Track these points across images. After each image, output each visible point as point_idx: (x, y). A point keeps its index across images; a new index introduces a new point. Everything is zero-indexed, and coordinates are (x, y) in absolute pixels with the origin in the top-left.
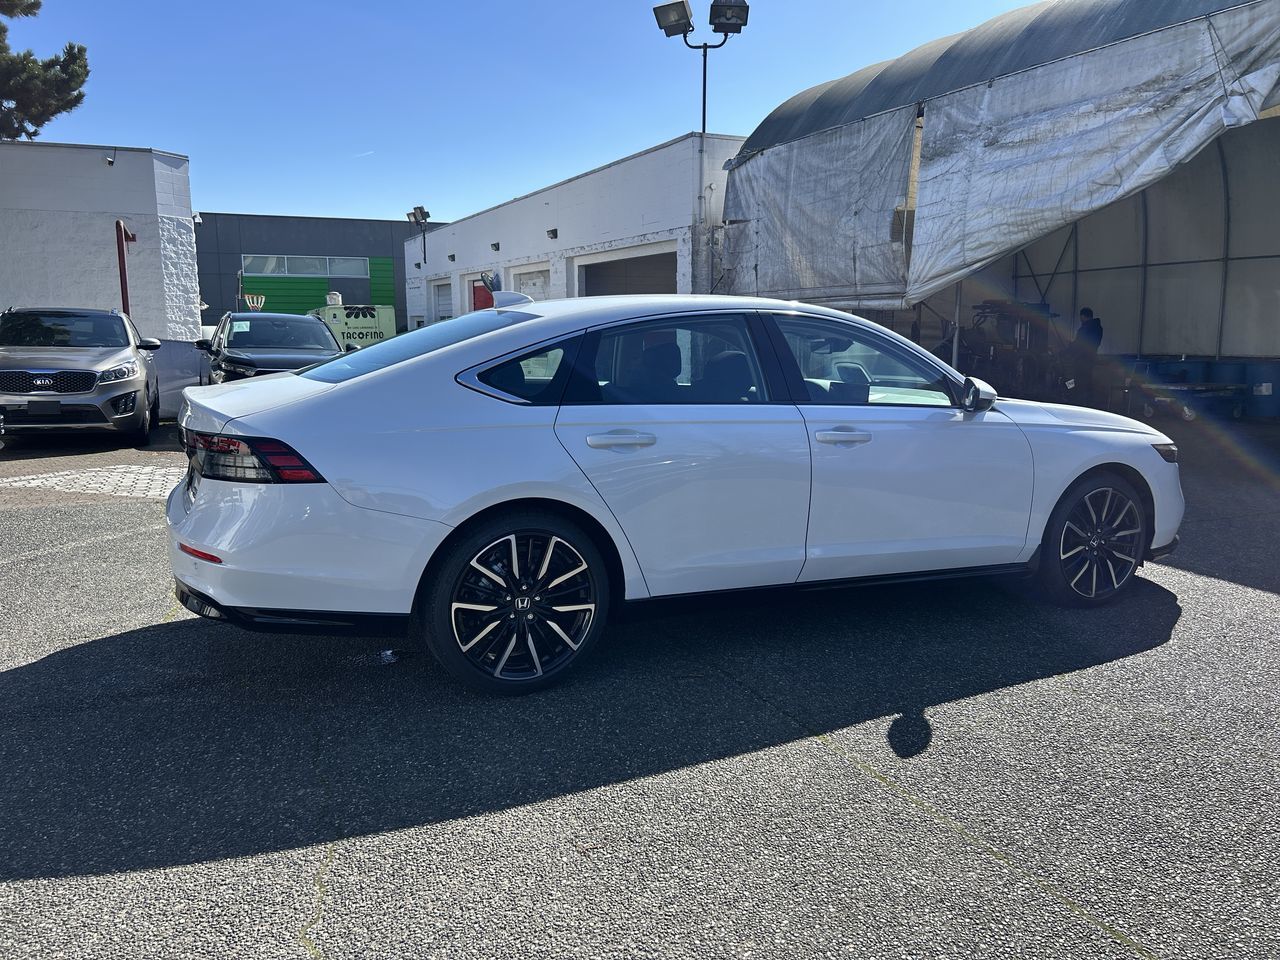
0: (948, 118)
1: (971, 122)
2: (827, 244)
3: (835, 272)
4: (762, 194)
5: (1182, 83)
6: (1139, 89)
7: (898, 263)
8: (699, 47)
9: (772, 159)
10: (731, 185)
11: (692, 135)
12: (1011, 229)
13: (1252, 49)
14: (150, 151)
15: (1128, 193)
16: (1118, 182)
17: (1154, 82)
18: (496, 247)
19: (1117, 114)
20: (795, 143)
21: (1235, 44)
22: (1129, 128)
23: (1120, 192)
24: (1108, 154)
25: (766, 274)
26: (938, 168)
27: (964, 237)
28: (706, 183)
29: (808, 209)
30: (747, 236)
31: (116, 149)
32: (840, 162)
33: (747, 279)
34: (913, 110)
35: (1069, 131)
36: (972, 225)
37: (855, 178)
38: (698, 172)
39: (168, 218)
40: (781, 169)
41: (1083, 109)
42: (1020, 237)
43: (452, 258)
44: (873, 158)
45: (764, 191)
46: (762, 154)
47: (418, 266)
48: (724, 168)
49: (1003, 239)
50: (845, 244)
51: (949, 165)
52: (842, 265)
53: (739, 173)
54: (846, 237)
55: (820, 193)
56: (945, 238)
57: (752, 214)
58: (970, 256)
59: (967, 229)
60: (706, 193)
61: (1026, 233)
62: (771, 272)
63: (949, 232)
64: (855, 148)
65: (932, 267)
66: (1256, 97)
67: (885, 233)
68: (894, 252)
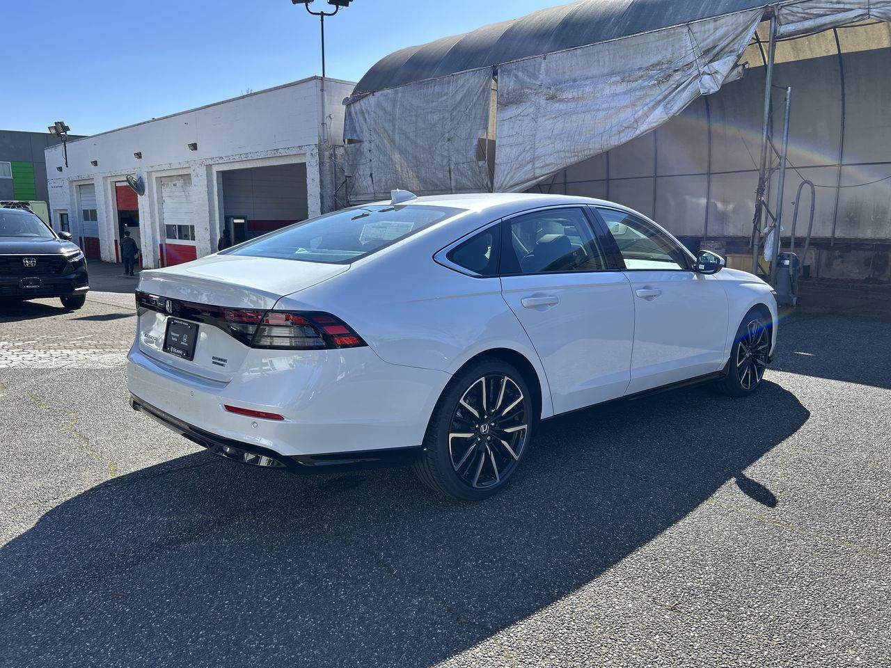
0: (516, 78)
1: (534, 82)
2: (428, 160)
3: (436, 181)
4: (373, 123)
5: (673, 66)
6: (648, 69)
7: (483, 175)
8: (318, 14)
9: (381, 98)
10: (348, 115)
11: (315, 78)
12: (567, 154)
13: (715, 47)
15: (642, 133)
16: (635, 126)
17: (657, 64)
18: (139, 155)
19: (634, 84)
20: (400, 89)
21: (705, 43)
22: (642, 93)
23: (638, 132)
24: (630, 109)
25: (380, 181)
26: (512, 111)
27: (533, 160)
28: (327, 114)
29: (412, 136)
30: (362, 153)
32: (434, 104)
33: (364, 183)
34: (489, 69)
35: (604, 93)
36: (539, 152)
37: (447, 115)
38: (321, 107)
40: (388, 106)
41: (613, 79)
42: (574, 160)
43: (95, 163)
44: (460, 102)
45: (374, 120)
46: (373, 95)
47: (60, 169)
48: (343, 103)
49: (561, 161)
50: (442, 161)
51: (519, 111)
52: (440, 175)
53: (354, 107)
54: (442, 155)
55: (421, 124)
56: (520, 159)
57: (366, 137)
58: (538, 172)
59: (536, 154)
60: (327, 121)
61: (576, 157)
62: (384, 179)
63: (523, 156)
64: (446, 94)
65: (511, 179)
66: (719, 77)
67: (472, 154)
68: (479, 167)
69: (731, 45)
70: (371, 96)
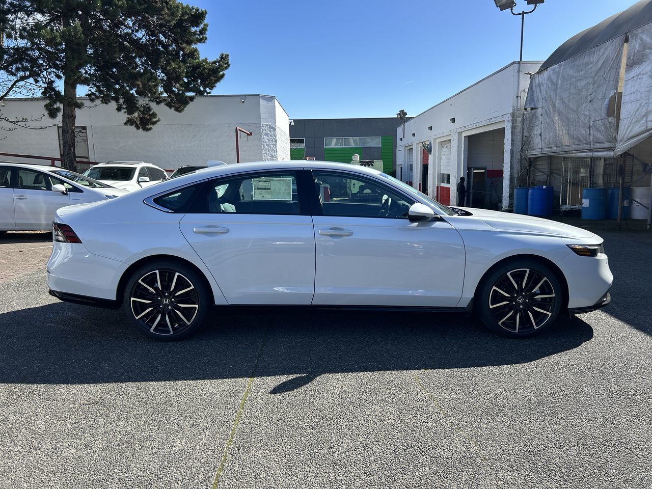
0: (641, 41)
2: (575, 120)
3: (580, 136)
4: (545, 93)
7: (612, 130)
8: (520, 14)
9: (551, 73)
10: (530, 89)
11: (514, 63)
14: (259, 95)
18: (430, 128)
20: (563, 63)
25: (545, 138)
26: (636, 71)
27: (647, 114)
28: (520, 89)
29: (566, 100)
30: (537, 117)
31: (245, 95)
32: (583, 72)
33: (537, 141)
34: (623, 37)
37: (591, 80)
38: (517, 83)
39: (265, 125)
40: (554, 78)
43: (414, 135)
44: (600, 68)
45: (546, 91)
47: (401, 139)
48: (528, 80)
50: (585, 119)
51: (641, 70)
52: (583, 132)
53: (535, 80)
54: (585, 115)
55: (573, 91)
56: (637, 114)
57: (540, 104)
58: (649, 125)
59: (649, 108)
60: (521, 94)
62: (548, 136)
63: (640, 110)
64: (592, 63)
65: (630, 132)
67: (604, 115)
68: (609, 123)
70: (545, 71)
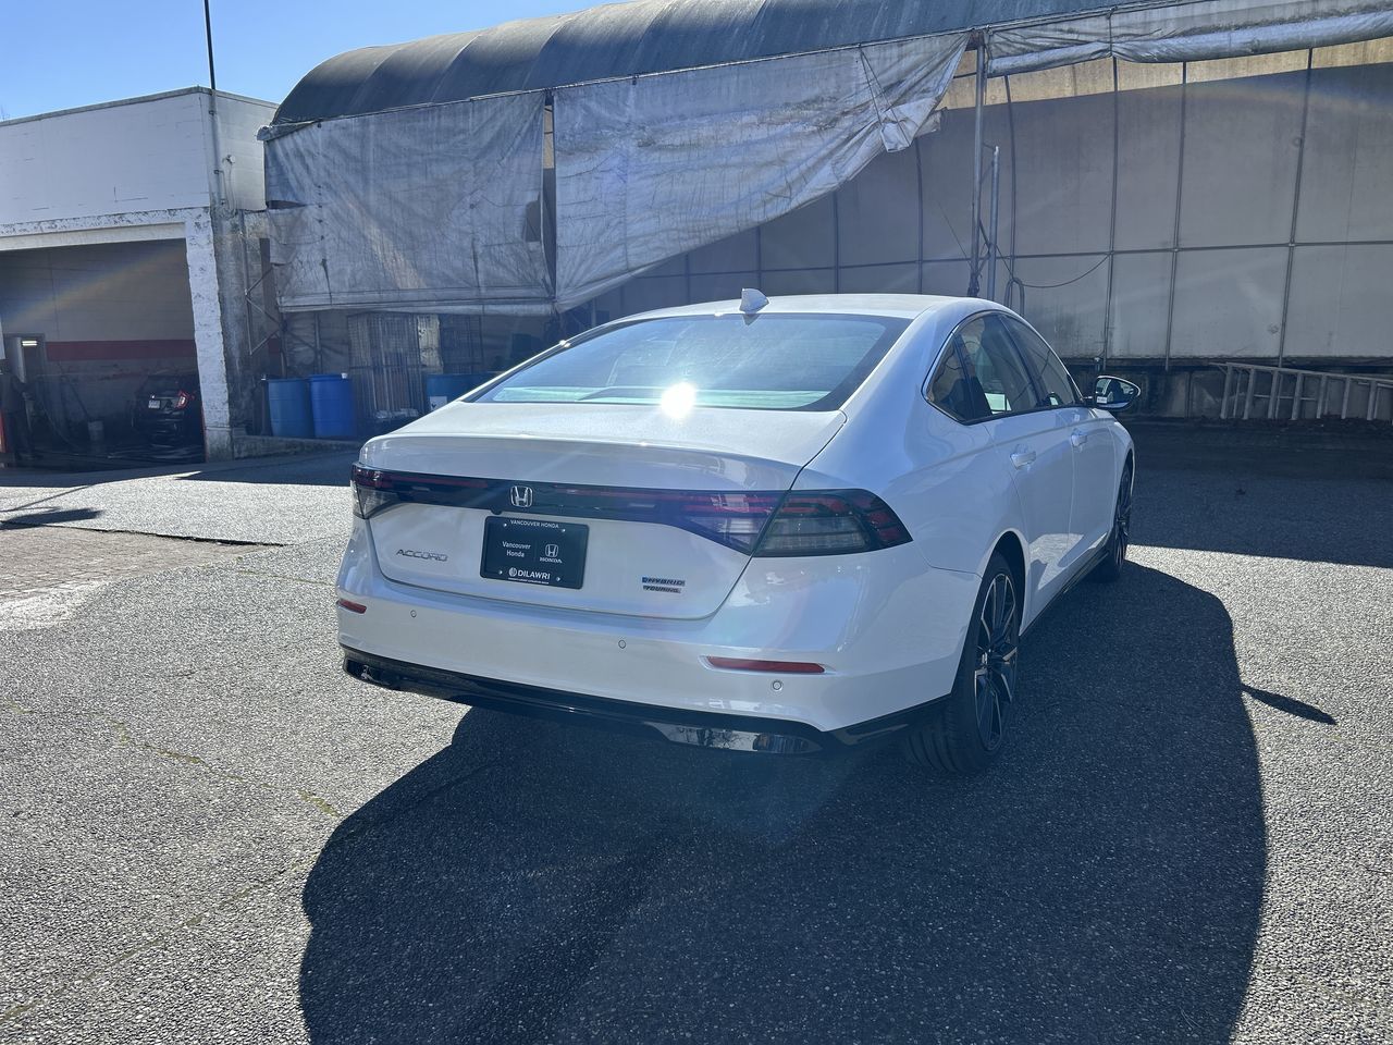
0: (587, 111)
1: (617, 118)
2: (434, 240)
3: (449, 272)
4: (322, 174)
5: (840, 107)
6: (800, 106)
7: (536, 265)
9: (337, 134)
10: (271, 159)
11: (198, 90)
12: (682, 235)
13: (900, 82)
15: (800, 206)
16: (789, 194)
17: (814, 101)
19: (780, 129)
20: (372, 118)
21: (885, 76)
22: (795, 144)
23: (794, 204)
24: (777, 168)
25: (341, 272)
26: (582, 164)
27: (624, 242)
28: (223, 155)
29: (402, 198)
30: (304, 225)
32: (441, 147)
33: (308, 276)
34: (538, 95)
35: (732, 139)
36: (636, 228)
37: (467, 165)
38: (211, 138)
40: (353, 148)
41: (746, 119)
42: (692, 244)
44: (490, 146)
45: (325, 170)
46: (319, 126)
48: (259, 137)
49: (672, 245)
50: (460, 240)
51: (596, 163)
52: (458, 264)
53: (282, 145)
54: (460, 232)
55: (418, 179)
56: (602, 240)
57: (310, 196)
58: (633, 261)
59: (628, 232)
60: (224, 166)
61: (697, 240)
62: (349, 270)
63: (607, 234)
64: (463, 131)
65: (588, 270)
66: (909, 127)
67: (516, 232)
68: (529, 252)
69: (923, 82)
70: (315, 126)
